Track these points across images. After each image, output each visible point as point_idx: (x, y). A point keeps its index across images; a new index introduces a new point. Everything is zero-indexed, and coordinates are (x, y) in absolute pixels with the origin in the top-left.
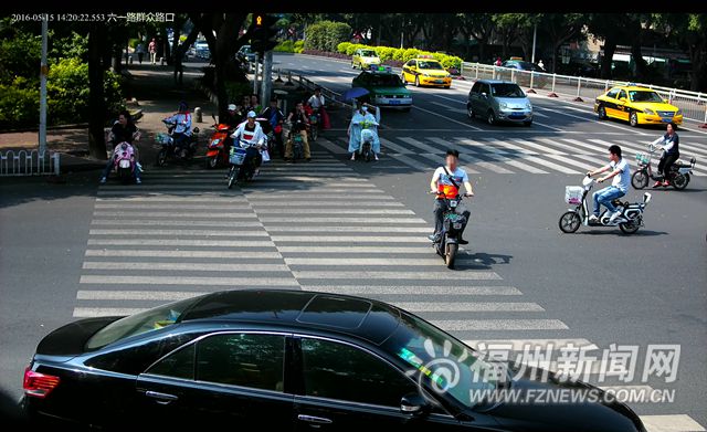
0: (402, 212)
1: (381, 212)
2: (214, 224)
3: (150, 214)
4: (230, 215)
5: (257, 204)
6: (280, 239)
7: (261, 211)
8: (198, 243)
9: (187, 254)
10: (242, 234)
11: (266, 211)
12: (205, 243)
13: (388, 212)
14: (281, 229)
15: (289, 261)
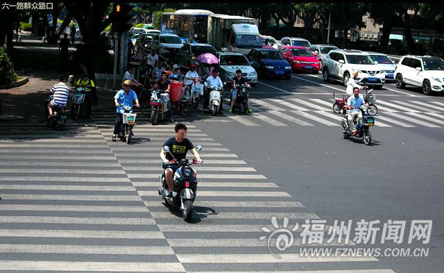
0: (228, 155)
1: (212, 155)
2: (84, 165)
3: (35, 157)
4: (96, 158)
5: (117, 149)
6: (135, 176)
7: (120, 155)
8: (71, 179)
9: (63, 188)
10: (105, 172)
11: (124, 155)
12: (77, 179)
13: (217, 155)
14: (135, 169)
15: (141, 193)
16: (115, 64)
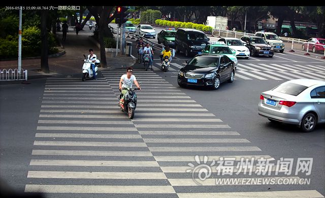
16: (117, 43)
